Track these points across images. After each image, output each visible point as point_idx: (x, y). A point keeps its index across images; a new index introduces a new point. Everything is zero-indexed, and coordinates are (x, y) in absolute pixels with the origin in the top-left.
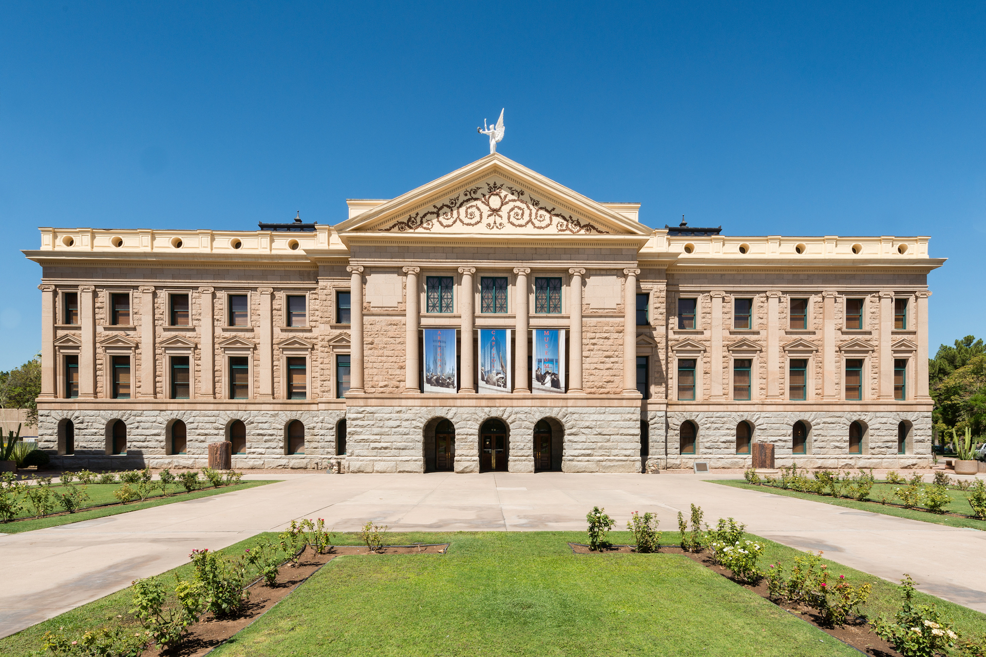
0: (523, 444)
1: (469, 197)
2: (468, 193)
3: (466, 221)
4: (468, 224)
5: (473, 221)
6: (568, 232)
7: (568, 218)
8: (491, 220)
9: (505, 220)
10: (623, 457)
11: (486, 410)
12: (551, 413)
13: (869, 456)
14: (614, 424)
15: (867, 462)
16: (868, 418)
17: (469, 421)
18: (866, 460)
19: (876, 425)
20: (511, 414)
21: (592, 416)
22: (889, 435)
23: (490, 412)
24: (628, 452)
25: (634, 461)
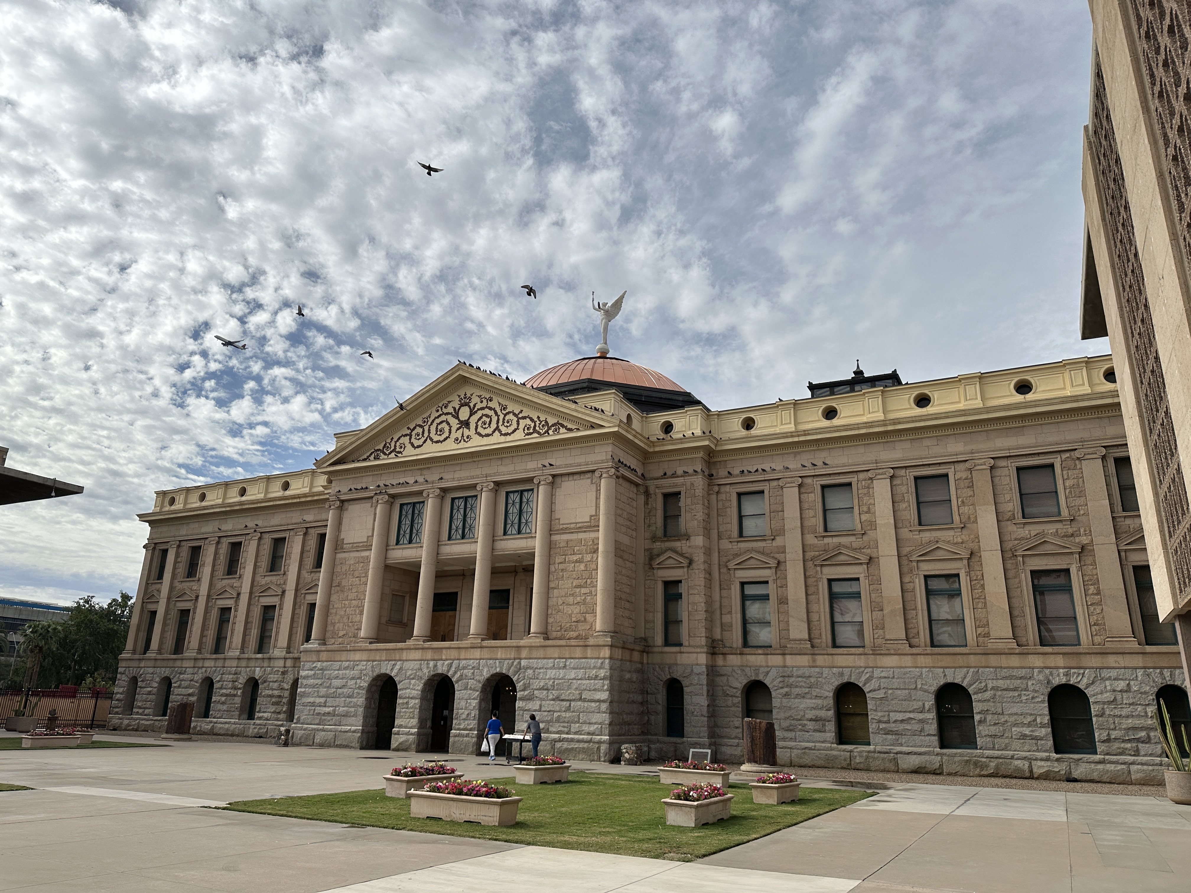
0: (466, 712)
1: (440, 412)
2: (440, 408)
3: (436, 438)
4: (437, 442)
5: (441, 438)
6: (535, 435)
8: (459, 434)
9: (472, 432)
10: (585, 737)
11: (432, 664)
12: (501, 668)
13: (1098, 757)
14: (576, 684)
15: (1093, 771)
16: (1085, 681)
17: (413, 679)
18: (1093, 766)
19: (1105, 695)
20: (458, 669)
21: (549, 671)
22: (1139, 716)
23: (435, 666)
24: (592, 728)
25: (600, 742)
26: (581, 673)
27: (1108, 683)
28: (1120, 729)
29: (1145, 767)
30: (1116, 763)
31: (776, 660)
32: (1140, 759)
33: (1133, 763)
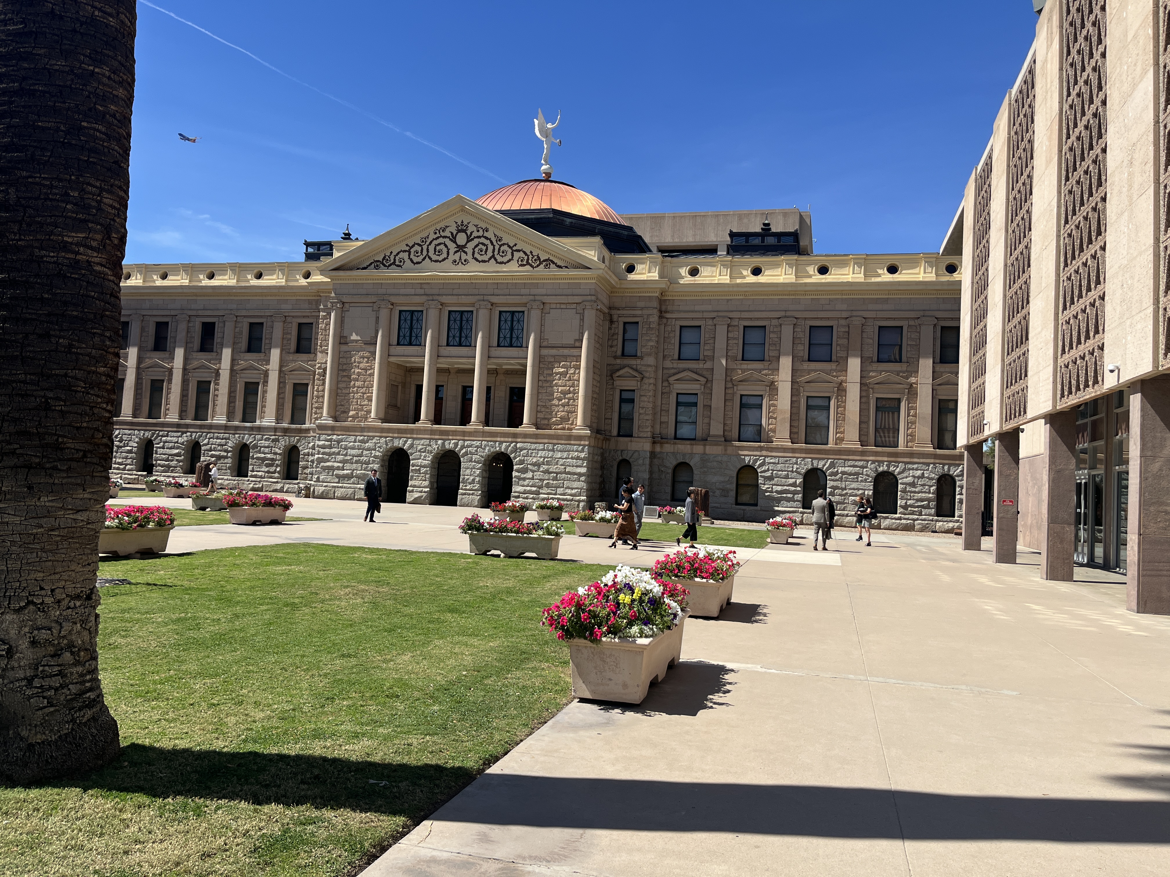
0: (472, 478)
1: (438, 235)
2: (437, 231)
3: (434, 257)
4: (436, 261)
7: (529, 253)
8: (457, 257)
9: (469, 257)
10: (568, 497)
11: (440, 442)
12: (500, 448)
13: (898, 515)
14: (561, 462)
15: (894, 523)
16: (898, 470)
17: (423, 452)
18: (893, 521)
19: (908, 479)
20: (463, 447)
21: (540, 452)
22: (925, 492)
23: (443, 444)
24: (574, 491)
25: (579, 501)
26: (565, 455)
27: (911, 472)
28: (914, 500)
29: (923, 522)
30: (908, 519)
31: (698, 449)
32: (921, 517)
33: (917, 519)
